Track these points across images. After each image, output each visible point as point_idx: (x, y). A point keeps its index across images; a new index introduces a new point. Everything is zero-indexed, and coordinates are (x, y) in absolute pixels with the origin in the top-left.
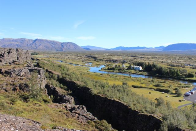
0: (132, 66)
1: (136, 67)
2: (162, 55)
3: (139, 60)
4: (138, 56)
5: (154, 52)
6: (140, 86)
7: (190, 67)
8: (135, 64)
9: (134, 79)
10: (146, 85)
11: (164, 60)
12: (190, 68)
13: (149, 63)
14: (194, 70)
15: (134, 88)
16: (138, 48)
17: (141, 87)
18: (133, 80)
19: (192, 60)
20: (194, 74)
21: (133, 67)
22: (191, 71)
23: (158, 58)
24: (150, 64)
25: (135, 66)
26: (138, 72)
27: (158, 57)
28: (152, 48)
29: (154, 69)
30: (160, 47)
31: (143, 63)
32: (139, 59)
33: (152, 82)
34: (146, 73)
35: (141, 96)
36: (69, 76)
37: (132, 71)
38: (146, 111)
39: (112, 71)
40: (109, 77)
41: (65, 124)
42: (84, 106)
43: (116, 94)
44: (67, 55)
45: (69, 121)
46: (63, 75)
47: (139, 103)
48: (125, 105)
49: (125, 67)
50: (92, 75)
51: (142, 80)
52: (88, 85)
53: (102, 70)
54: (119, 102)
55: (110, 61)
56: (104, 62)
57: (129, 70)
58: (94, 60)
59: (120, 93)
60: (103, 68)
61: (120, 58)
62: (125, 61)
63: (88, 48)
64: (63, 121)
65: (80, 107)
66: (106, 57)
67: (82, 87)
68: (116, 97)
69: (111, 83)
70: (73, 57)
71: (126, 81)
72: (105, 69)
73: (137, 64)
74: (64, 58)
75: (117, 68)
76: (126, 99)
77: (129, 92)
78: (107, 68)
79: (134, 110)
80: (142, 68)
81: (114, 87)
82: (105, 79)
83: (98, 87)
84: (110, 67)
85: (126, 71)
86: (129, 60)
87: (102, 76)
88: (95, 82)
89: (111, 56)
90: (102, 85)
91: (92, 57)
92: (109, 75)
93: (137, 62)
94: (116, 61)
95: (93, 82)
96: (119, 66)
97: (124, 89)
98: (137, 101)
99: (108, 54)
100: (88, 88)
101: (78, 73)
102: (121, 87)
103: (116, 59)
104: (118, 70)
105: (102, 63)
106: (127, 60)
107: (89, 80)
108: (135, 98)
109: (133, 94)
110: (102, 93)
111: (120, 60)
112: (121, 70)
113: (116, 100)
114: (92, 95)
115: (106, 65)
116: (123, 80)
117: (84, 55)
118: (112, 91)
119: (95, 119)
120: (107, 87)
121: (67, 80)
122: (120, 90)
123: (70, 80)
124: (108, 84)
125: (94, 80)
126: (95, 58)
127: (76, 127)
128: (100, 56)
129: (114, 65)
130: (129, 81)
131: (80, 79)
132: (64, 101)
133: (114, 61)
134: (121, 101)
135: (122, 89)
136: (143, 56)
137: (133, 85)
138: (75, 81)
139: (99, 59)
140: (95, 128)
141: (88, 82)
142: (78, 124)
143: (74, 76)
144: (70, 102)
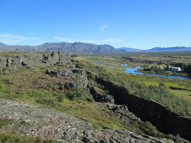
0: (170, 67)
1: (174, 68)
3: (177, 61)
4: (175, 57)
6: (179, 88)
8: (172, 65)
9: (172, 80)
10: (185, 87)
13: (189, 64)
15: (172, 90)
16: (177, 48)
17: (180, 89)
18: (170, 81)
21: (171, 68)
25: (172, 67)
26: (176, 73)
31: (182, 64)
32: (177, 59)
34: (186, 75)
35: (180, 98)
36: (107, 77)
37: (169, 72)
38: (187, 114)
39: (148, 72)
40: (145, 77)
41: (109, 123)
42: (126, 106)
43: (154, 95)
44: (103, 57)
45: (113, 120)
46: (101, 75)
47: (178, 105)
48: (163, 107)
49: (162, 68)
50: (128, 76)
51: (181, 81)
52: (124, 86)
53: (138, 71)
54: (156, 103)
55: (146, 62)
56: (140, 63)
57: (167, 71)
58: (129, 61)
59: (158, 94)
60: (139, 69)
61: (156, 59)
62: (161, 62)
63: (124, 49)
64: (107, 120)
65: (122, 107)
66: (142, 58)
67: (119, 88)
68: (154, 98)
69: (147, 84)
70: (109, 58)
71: (163, 82)
72: (140, 70)
73: (175, 65)
74: (101, 60)
75: (153, 69)
76: (164, 100)
77: (167, 93)
78: (142, 69)
79: (174, 113)
80: (181, 69)
81: (150, 87)
82: (142, 80)
83: (135, 88)
84: (146, 68)
85: (163, 72)
86: (166, 60)
87: (138, 77)
88: (132, 83)
89: (147, 57)
90: (138, 85)
91: (127, 58)
92: (145, 76)
93: (175, 63)
94: (152, 62)
95: (129, 83)
96: (156, 67)
97: (161, 90)
98: (177, 103)
99: (143, 55)
100: (125, 89)
101: (114, 74)
102: (158, 88)
103: (152, 60)
104: (155, 71)
105: (138, 64)
106: (163, 61)
107: (125, 81)
108: (174, 99)
109: (172, 96)
110: (139, 93)
111: (156, 61)
112: (157, 71)
113: (153, 101)
114: (128, 95)
115: (142, 66)
116: (159, 81)
117: (120, 57)
118: (149, 92)
119: (138, 120)
120: (143, 87)
121: (104, 80)
122: (157, 90)
123: (107, 81)
124: (144, 85)
125: (131, 80)
126: (131, 60)
127: (120, 127)
128: (135, 57)
129: (150, 66)
130: (167, 82)
131: (117, 80)
132: (106, 101)
133: (150, 62)
134: (158, 102)
135: (159, 90)
136: (182, 57)
137: (170, 86)
138: (111, 82)
139: (135, 60)
140: (139, 129)
141: (125, 83)
142: (121, 123)
143: (111, 76)
144: (111, 102)
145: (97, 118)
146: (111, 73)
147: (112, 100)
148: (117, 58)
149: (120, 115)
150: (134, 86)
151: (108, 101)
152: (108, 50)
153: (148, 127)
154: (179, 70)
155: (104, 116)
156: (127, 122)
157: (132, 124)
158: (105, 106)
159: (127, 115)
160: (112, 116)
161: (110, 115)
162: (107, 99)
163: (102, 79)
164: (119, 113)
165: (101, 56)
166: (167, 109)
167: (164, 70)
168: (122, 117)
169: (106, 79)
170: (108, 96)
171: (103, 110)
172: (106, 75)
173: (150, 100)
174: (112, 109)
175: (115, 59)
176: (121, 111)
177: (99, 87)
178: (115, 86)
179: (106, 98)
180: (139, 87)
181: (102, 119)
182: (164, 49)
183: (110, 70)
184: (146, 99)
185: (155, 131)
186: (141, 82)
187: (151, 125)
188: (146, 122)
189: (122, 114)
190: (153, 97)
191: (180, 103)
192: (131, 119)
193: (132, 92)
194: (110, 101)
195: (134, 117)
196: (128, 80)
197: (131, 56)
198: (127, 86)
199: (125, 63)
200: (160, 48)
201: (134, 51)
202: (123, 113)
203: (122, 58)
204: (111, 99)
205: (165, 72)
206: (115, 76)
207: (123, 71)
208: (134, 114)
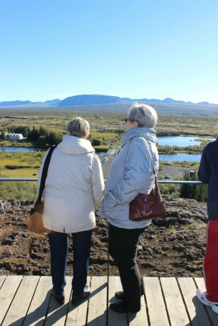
0: (6, 134)
1: (13, 135)
2: (56, 114)
3: (18, 124)
4: (16, 117)
5: (44, 108)
6: (19, 165)
7: (97, 130)
8: (10, 130)
9: (9, 154)
10: (28, 163)
11: (59, 122)
12: (97, 132)
13: (34, 127)
14: (102, 134)
15: (9, 170)
16: (18, 102)
17: (21, 167)
18: (7, 157)
19: (100, 119)
20: (101, 140)
21: (8, 136)
22: (97, 136)
23: (51, 119)
24: (36, 128)
25: (10, 134)
26: (15, 144)
27: (50, 117)
28: (41, 102)
29: (42, 137)
30: (55, 101)
31: (24, 128)
32: (18, 121)
33: (39, 158)
34: (30, 144)
37: (6, 142)
51: (22, 155)
57: (2, 141)
73: (14, 130)
80: (24, 137)
86: (2, 123)
93: (14, 126)
130: (2, 159)
136: (26, 117)
137: (6, 165)
154: (21, 139)
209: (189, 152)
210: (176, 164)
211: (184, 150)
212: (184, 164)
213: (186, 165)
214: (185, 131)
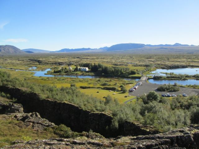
0: (79, 68)
1: (82, 68)
2: (106, 55)
3: (85, 62)
4: (83, 57)
5: (99, 52)
6: (88, 86)
7: (132, 65)
8: (81, 65)
9: (81, 80)
10: (93, 85)
11: (109, 60)
12: (132, 66)
13: (95, 64)
14: (136, 67)
15: (82, 89)
16: (83, 49)
17: (89, 88)
18: (80, 81)
19: (133, 58)
20: (135, 71)
21: (80, 69)
22: (133, 69)
23: (103, 58)
24: (96, 64)
25: (81, 67)
26: (84, 73)
27: (103, 57)
28: (96, 49)
29: (100, 69)
30: (104, 48)
31: (89, 64)
32: (85, 60)
33: (99, 82)
34: (93, 74)
35: (90, 96)
36: (12, 83)
37: (79, 72)
38: (97, 110)
39: (59, 74)
40: (56, 80)
41: (19, 136)
42: (37, 113)
43: (66, 96)
44: (5, 60)
45: (23, 132)
46: (4, 82)
47: (89, 103)
48: (76, 107)
49: (71, 69)
50: (38, 80)
51: (89, 80)
52: (34, 91)
53: (48, 73)
54: (69, 104)
55: (56, 63)
56: (49, 65)
57: (76, 72)
58: (38, 63)
59: (70, 95)
60: (49, 71)
61: (66, 60)
62: (71, 63)
63: (31, 51)
64: (16, 133)
65: (33, 114)
66: (51, 60)
67: (28, 94)
68: (66, 100)
69: (59, 86)
70: (14, 61)
71: (74, 83)
72: (51, 72)
73: (83, 65)
74: (3, 63)
75: (64, 71)
76: (76, 100)
77: (78, 94)
78: (53, 71)
79: (86, 110)
80: (89, 69)
81: (62, 89)
82: (53, 83)
83: (46, 92)
84: (56, 70)
85: (73, 72)
86: (75, 61)
87: (48, 80)
88: (42, 87)
89: (56, 59)
90: (50, 89)
91: (36, 61)
92: (56, 78)
93: (83, 63)
94: (62, 64)
95: (40, 87)
96: (66, 68)
97: (72, 91)
98: (87, 101)
99: (52, 57)
100: (35, 94)
101: (22, 79)
102: (69, 89)
103: (61, 61)
104: (65, 72)
105: (47, 66)
106: (73, 62)
107: (35, 85)
108: (85, 98)
109: (82, 95)
110: (51, 97)
111: (65, 62)
112: (67, 72)
113: (66, 102)
114: (40, 100)
115: (52, 68)
116: (70, 82)
117: (27, 59)
118: (61, 94)
119: (52, 125)
120: (55, 90)
121: (9, 87)
122: (69, 92)
123: (13, 87)
124: (56, 87)
125: (41, 84)
126: (39, 62)
127: (33, 137)
128: (45, 59)
129: (60, 68)
130: (77, 82)
131: (25, 85)
132: (13, 111)
133: (60, 64)
134: (71, 103)
135: (71, 91)
136: (89, 57)
137: (81, 86)
138: (19, 88)
139: (44, 62)
140: (53, 134)
141: (35, 87)
142: (34, 133)
143: (17, 82)
144: (20, 111)
145: (2, 133)
146: (18, 78)
147: (21, 109)
148: (23, 60)
149: (31, 124)
150: (45, 90)
151: (16, 111)
152: (12, 52)
153: (62, 129)
154: (87, 70)
155: (11, 129)
156: (41, 129)
157: (45, 131)
158: (13, 117)
159: (40, 122)
160: (21, 127)
161: (19, 126)
162: (14, 109)
163: (6, 86)
164: (30, 122)
165: (3, 58)
166: (79, 108)
167: (73, 70)
168: (34, 125)
169: (12, 85)
170: (15, 105)
171: (9, 123)
172: (11, 81)
173: (63, 102)
174: (21, 120)
175: (20, 62)
176: (32, 119)
177: (3, 96)
178: (24, 92)
179: (13, 107)
180: (51, 90)
181: (9, 133)
182: (72, 50)
183: (16, 75)
184: (59, 102)
185: (70, 132)
186: (52, 85)
187: (65, 127)
188: (60, 126)
189: (33, 123)
190: (66, 98)
191: (90, 101)
192: (44, 125)
193: (43, 96)
194: (18, 110)
195: (47, 122)
196: (38, 84)
197: (39, 58)
198: (37, 91)
199: (33, 66)
200: (68, 49)
201: (42, 52)
202: (35, 121)
203: (29, 61)
204: (19, 108)
205: (74, 72)
206: (23, 81)
207: (32, 75)
208: (47, 120)
209: (197, 78)
210: (188, 86)
211: (193, 77)
212: (195, 87)
213: (196, 88)
214: (191, 64)
